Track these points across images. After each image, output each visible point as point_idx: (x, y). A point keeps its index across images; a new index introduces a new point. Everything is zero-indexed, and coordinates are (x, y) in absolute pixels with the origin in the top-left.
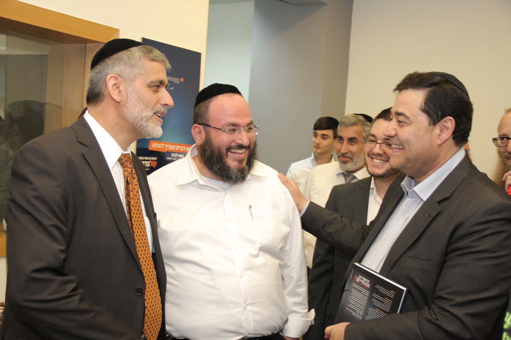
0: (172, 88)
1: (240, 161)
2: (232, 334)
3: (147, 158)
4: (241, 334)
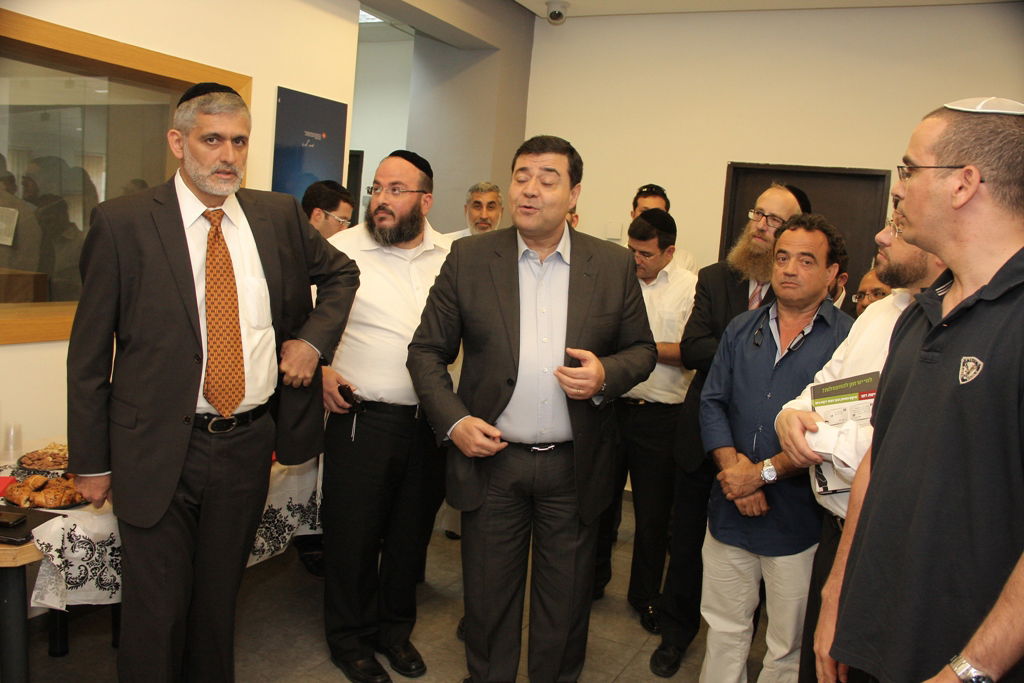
0: (312, 146)
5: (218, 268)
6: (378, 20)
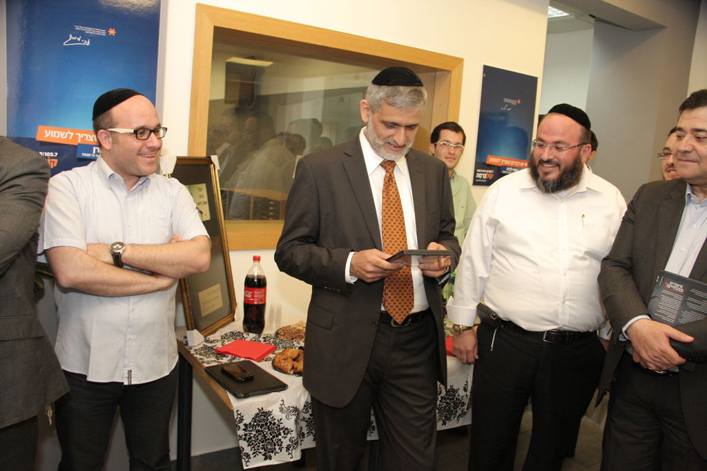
0: (509, 109)
2: (549, 323)
3: (484, 171)
4: (557, 324)
5: (391, 205)
6: (565, 14)
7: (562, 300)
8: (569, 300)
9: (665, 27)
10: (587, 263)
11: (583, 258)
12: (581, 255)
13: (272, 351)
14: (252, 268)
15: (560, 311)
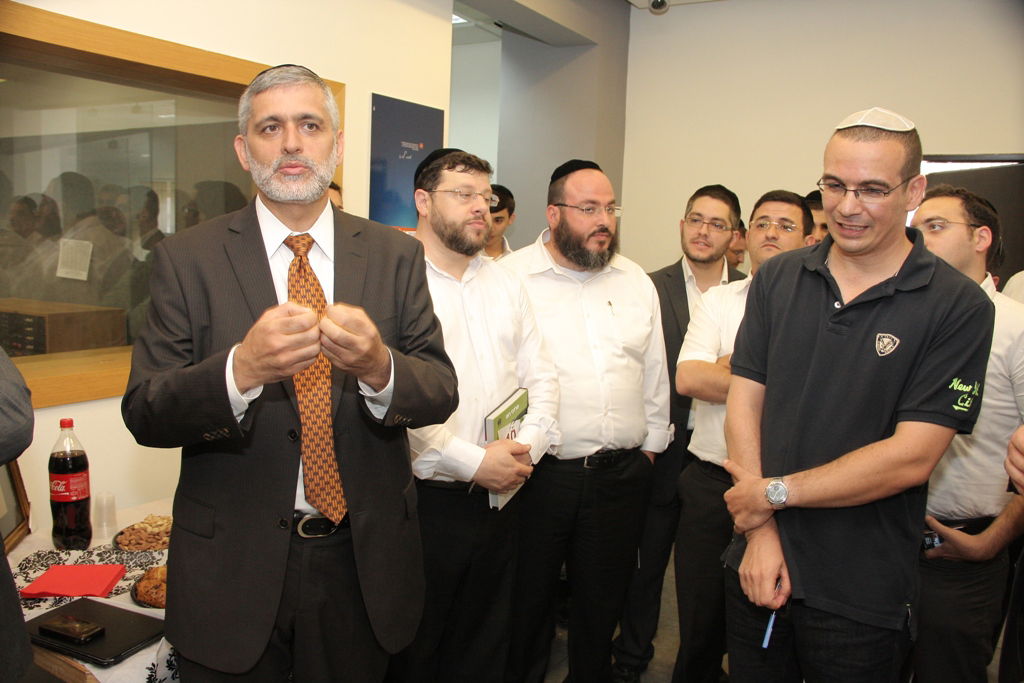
0: (410, 157)
1: (601, 244)
4: (599, 443)
6: (463, 21)
7: (604, 411)
8: (612, 410)
9: (595, 44)
10: (624, 361)
11: (622, 356)
12: (620, 352)
13: (121, 575)
14: (60, 441)
15: (603, 425)
